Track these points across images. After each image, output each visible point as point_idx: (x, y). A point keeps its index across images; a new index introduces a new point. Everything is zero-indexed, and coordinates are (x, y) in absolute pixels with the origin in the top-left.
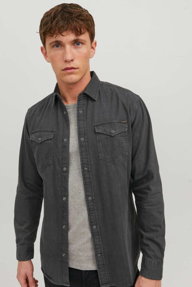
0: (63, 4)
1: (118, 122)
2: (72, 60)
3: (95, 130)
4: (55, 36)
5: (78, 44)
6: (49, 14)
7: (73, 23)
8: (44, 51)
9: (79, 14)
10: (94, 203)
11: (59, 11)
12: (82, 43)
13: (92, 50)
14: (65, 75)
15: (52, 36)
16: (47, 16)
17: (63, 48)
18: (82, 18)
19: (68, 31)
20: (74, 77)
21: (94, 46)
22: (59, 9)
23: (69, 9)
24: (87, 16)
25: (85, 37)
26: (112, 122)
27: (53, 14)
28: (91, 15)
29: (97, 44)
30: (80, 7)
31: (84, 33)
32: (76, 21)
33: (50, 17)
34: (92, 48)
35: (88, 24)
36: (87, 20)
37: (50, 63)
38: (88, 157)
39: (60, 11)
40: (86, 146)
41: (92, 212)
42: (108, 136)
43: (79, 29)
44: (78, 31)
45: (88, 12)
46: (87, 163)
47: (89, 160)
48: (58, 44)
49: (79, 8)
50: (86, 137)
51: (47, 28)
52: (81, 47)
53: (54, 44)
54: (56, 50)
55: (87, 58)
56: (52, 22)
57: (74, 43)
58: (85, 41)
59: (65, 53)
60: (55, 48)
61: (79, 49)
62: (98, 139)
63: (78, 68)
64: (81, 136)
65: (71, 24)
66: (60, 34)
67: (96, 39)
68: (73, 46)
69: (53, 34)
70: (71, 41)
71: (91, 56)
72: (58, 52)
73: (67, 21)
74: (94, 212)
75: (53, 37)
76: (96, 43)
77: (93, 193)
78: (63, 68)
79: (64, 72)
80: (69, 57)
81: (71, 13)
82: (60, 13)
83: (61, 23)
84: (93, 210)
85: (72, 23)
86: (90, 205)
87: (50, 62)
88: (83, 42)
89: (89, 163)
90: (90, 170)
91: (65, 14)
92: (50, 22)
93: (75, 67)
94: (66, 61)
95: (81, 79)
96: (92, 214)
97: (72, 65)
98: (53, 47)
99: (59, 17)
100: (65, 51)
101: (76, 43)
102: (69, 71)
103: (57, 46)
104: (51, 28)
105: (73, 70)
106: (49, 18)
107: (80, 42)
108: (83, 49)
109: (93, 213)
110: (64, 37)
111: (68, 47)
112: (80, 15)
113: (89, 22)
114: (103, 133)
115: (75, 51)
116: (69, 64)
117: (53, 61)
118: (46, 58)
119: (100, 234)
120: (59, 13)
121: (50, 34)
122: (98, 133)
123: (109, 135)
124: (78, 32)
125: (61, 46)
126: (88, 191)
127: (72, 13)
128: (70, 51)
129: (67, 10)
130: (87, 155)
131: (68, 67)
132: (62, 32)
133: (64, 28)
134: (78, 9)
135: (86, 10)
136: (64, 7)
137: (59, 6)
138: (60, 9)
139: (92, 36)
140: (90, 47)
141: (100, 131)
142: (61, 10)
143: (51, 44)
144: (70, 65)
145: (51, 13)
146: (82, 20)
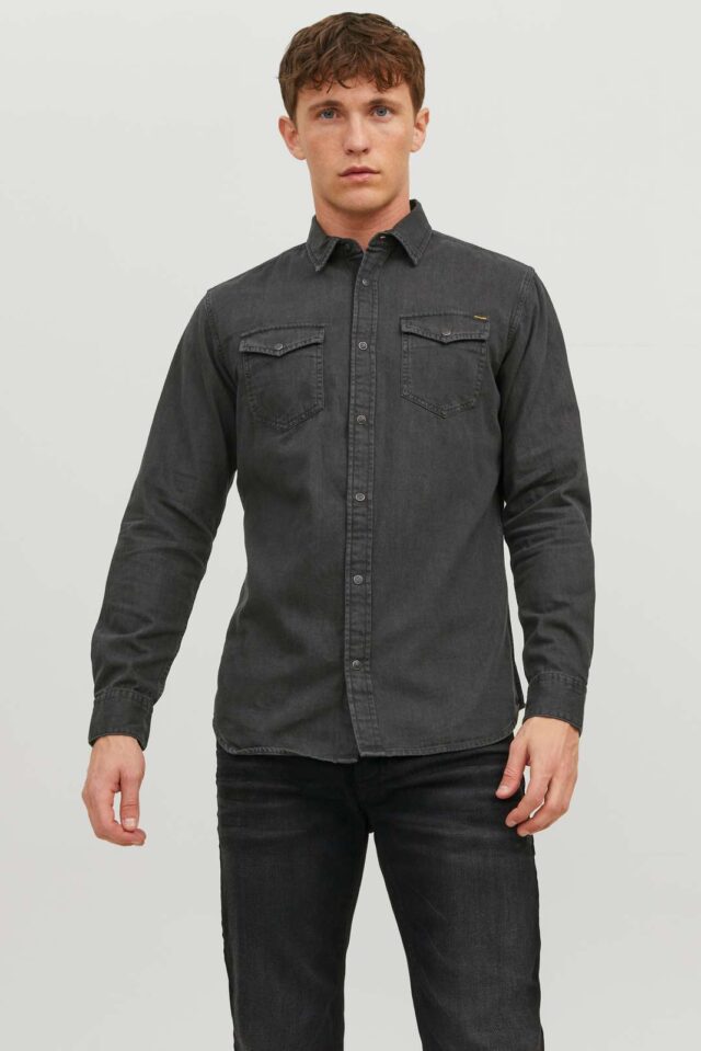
0: (346, 15)
1: (466, 316)
2: (366, 151)
3: (400, 327)
4: (325, 89)
5: (382, 113)
6: (311, 35)
7: (373, 59)
8: (289, 129)
9: (386, 39)
10: (369, 509)
11: (337, 30)
12: (393, 112)
13: (416, 130)
14: (345, 187)
15: (318, 88)
16: (307, 40)
17: (342, 118)
18: (395, 48)
19: (359, 77)
20: (369, 196)
21: (422, 122)
22: (336, 27)
23: (362, 26)
24: (405, 44)
25: (399, 95)
26: (449, 312)
27: (322, 36)
28: (414, 44)
29: (430, 117)
30: (389, 23)
31: (397, 85)
32: (381, 55)
33: (315, 42)
34: (418, 126)
35: (408, 66)
36: (406, 55)
37: (305, 161)
38: (373, 389)
39: (340, 31)
40: (372, 364)
41: (359, 534)
42: (434, 344)
43: (385, 74)
44: (384, 80)
45: (407, 36)
46: (367, 405)
47: (373, 398)
48: (332, 110)
49: (384, 26)
50: (373, 341)
51: (307, 69)
52: (390, 120)
53: (322, 108)
54: (326, 124)
55: (404, 147)
56: (319, 56)
57: (372, 109)
58: (400, 106)
59: (349, 131)
60: (324, 119)
61: (383, 125)
62: (405, 347)
63: (378, 173)
64: (362, 336)
65: (368, 62)
66: (340, 82)
67: (426, 103)
68: (369, 117)
69: (321, 83)
70: (365, 105)
71: (414, 147)
72: (329, 130)
73: (359, 54)
74: (365, 535)
75: (321, 90)
76: (427, 115)
77: (371, 484)
78: (344, 169)
79: (344, 179)
80: (359, 141)
81: (366, 37)
82: (341, 35)
83: (343, 58)
84: (362, 531)
85: (369, 58)
86: (356, 514)
87: (303, 158)
88: (395, 108)
89: (373, 404)
90: (372, 422)
91: (352, 37)
92: (314, 55)
93: (373, 167)
94: (351, 152)
95: (387, 204)
96: (357, 538)
97: (365, 162)
98: (318, 116)
99: (339, 44)
100: (350, 126)
101: (377, 109)
102: (359, 178)
103: (328, 114)
104: (315, 71)
105: (367, 176)
106: (310, 46)
107: (387, 108)
108: (395, 126)
109: (362, 537)
110: (349, 91)
111: (357, 119)
112: (388, 43)
113: (411, 60)
114: (420, 333)
115: (373, 128)
116: (357, 159)
117: (313, 155)
118: (291, 149)
119: (370, 601)
120: (338, 35)
121: (312, 84)
122: (407, 333)
123: (436, 341)
124: (384, 83)
125: (338, 116)
126: (358, 476)
127: (369, 37)
128: (361, 130)
129: (357, 30)
130: (370, 385)
131: (355, 168)
132: (345, 79)
133: (350, 68)
134: (384, 29)
135: (404, 31)
136: (349, 19)
137: (336, 17)
138: (340, 24)
139: (417, 96)
140: (412, 123)
141: (412, 329)
142: (343, 29)
143: (312, 109)
144: (360, 162)
145: (318, 33)
146: (393, 53)
